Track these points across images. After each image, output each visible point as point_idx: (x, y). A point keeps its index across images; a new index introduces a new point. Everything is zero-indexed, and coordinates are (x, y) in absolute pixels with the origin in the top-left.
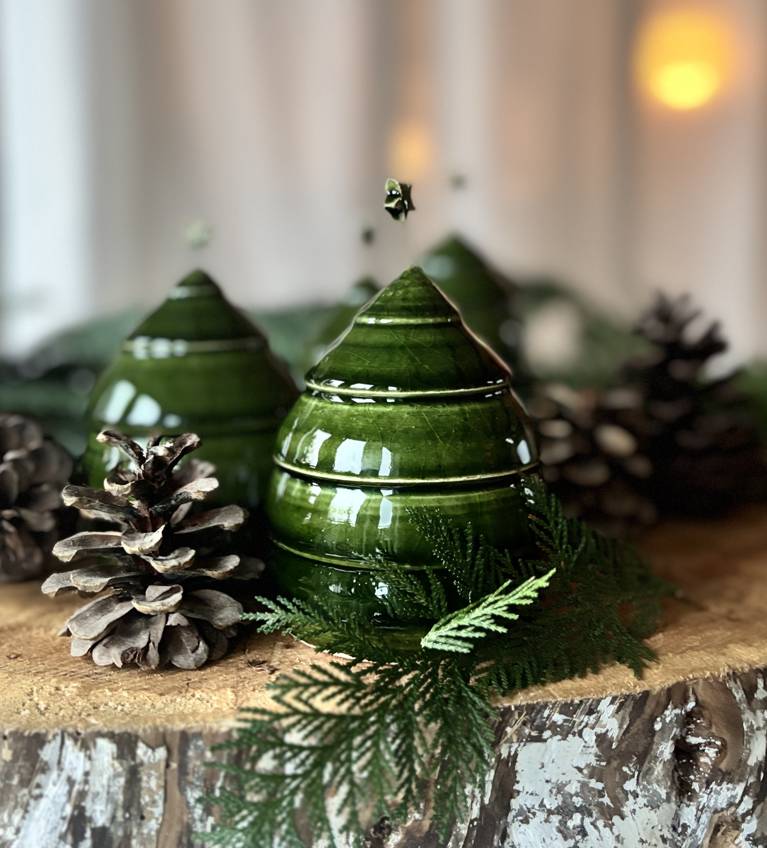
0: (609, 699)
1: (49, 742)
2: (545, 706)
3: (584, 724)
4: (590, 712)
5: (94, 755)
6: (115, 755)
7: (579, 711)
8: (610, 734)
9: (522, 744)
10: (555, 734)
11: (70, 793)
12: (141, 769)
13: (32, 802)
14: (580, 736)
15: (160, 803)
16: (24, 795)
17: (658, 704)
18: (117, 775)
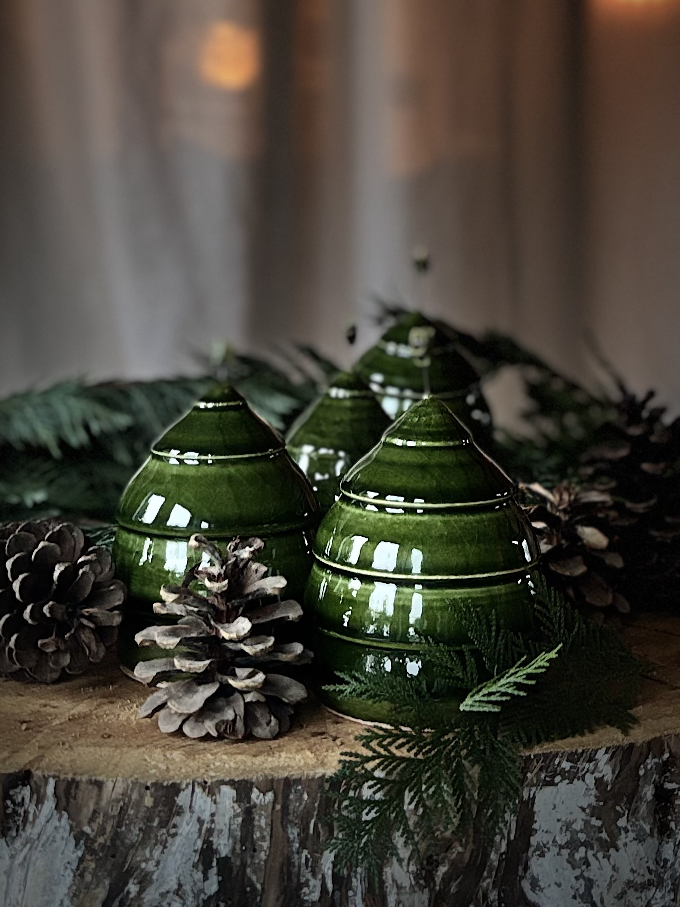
0: (604, 749)
1: (183, 790)
2: (556, 756)
3: (585, 770)
4: (590, 761)
5: (218, 800)
6: (235, 799)
7: (582, 759)
8: (605, 779)
9: (539, 788)
10: (563, 779)
11: (200, 830)
12: (253, 810)
13: (170, 839)
14: (583, 780)
15: (268, 838)
16: (163, 834)
17: (641, 754)
18: (236, 816)
